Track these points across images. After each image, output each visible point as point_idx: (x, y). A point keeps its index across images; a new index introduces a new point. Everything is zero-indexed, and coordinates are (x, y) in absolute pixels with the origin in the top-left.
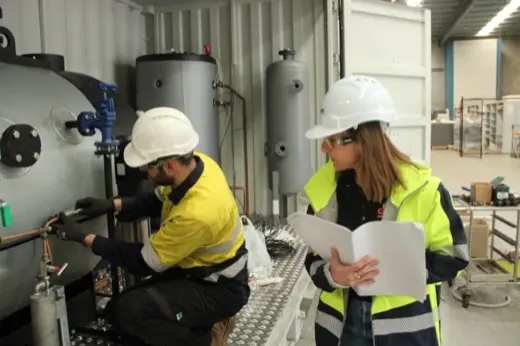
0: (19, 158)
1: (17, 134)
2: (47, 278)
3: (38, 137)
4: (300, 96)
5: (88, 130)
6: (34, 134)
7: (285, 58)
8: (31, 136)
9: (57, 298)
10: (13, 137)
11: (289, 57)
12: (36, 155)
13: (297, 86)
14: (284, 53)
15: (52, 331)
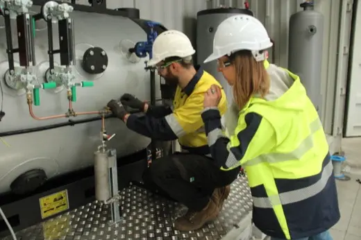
0: (93, 67)
1: (92, 53)
2: (104, 142)
3: (106, 55)
4: (315, 38)
5: (141, 54)
6: (103, 53)
7: (305, 9)
8: (101, 54)
9: (110, 155)
10: (90, 54)
11: (308, 8)
12: (104, 67)
13: (312, 30)
14: (304, 6)
15: (105, 175)
